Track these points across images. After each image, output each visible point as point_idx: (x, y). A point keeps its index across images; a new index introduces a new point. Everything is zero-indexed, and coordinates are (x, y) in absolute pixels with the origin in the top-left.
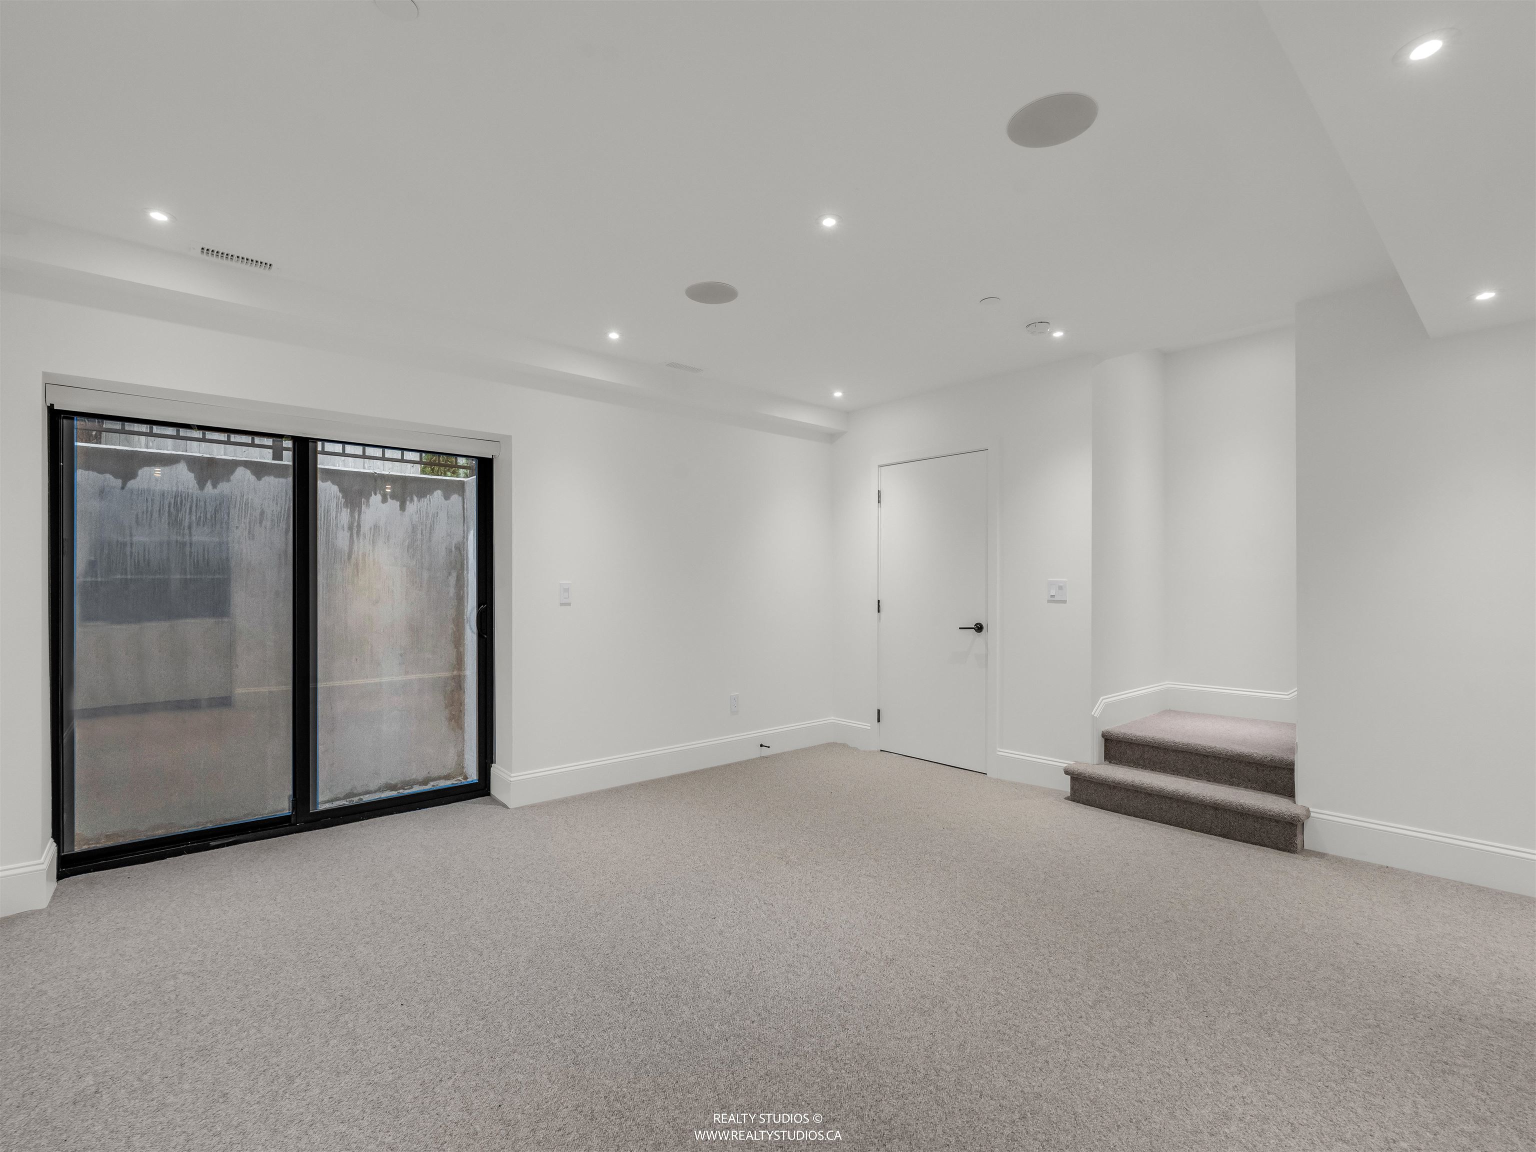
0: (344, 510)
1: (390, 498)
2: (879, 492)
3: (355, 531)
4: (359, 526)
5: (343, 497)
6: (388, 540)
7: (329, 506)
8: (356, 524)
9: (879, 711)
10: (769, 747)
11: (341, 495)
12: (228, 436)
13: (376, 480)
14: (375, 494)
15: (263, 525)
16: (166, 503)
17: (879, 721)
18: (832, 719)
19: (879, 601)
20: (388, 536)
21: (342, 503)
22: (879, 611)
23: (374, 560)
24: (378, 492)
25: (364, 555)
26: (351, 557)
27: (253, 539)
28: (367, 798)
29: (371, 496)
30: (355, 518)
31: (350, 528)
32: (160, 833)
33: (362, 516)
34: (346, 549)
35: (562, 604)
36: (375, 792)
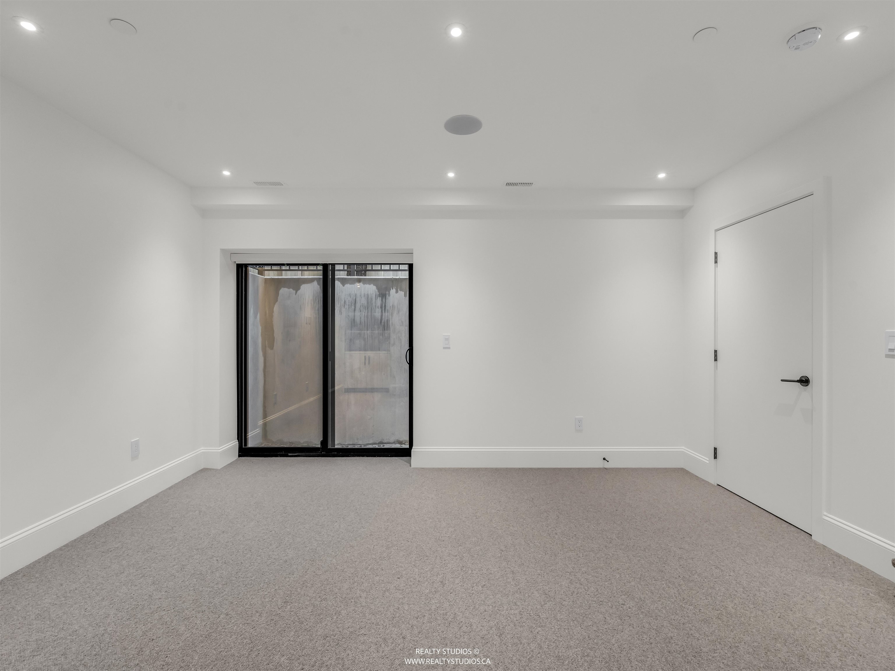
0: (379, 298)
1: (400, 290)
2: (716, 254)
3: (383, 309)
4: (385, 306)
5: (378, 292)
6: (399, 312)
7: (372, 297)
8: (384, 305)
9: (715, 449)
10: (608, 461)
11: (377, 291)
12: (298, 267)
13: (393, 282)
14: (393, 289)
15: (345, 308)
16: (310, 300)
17: (715, 457)
18: (683, 449)
19: (716, 351)
20: (399, 310)
21: (378, 295)
22: (716, 360)
23: (392, 323)
24: (394, 287)
25: (387, 321)
26: (382, 322)
27: (341, 314)
28: (387, 446)
29: (391, 290)
30: (383, 301)
31: (381, 307)
32: (305, 445)
33: (387, 301)
34: (380, 318)
35: (444, 348)
36: (392, 443)
